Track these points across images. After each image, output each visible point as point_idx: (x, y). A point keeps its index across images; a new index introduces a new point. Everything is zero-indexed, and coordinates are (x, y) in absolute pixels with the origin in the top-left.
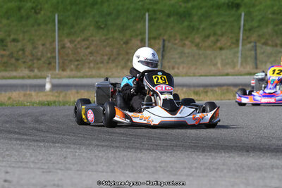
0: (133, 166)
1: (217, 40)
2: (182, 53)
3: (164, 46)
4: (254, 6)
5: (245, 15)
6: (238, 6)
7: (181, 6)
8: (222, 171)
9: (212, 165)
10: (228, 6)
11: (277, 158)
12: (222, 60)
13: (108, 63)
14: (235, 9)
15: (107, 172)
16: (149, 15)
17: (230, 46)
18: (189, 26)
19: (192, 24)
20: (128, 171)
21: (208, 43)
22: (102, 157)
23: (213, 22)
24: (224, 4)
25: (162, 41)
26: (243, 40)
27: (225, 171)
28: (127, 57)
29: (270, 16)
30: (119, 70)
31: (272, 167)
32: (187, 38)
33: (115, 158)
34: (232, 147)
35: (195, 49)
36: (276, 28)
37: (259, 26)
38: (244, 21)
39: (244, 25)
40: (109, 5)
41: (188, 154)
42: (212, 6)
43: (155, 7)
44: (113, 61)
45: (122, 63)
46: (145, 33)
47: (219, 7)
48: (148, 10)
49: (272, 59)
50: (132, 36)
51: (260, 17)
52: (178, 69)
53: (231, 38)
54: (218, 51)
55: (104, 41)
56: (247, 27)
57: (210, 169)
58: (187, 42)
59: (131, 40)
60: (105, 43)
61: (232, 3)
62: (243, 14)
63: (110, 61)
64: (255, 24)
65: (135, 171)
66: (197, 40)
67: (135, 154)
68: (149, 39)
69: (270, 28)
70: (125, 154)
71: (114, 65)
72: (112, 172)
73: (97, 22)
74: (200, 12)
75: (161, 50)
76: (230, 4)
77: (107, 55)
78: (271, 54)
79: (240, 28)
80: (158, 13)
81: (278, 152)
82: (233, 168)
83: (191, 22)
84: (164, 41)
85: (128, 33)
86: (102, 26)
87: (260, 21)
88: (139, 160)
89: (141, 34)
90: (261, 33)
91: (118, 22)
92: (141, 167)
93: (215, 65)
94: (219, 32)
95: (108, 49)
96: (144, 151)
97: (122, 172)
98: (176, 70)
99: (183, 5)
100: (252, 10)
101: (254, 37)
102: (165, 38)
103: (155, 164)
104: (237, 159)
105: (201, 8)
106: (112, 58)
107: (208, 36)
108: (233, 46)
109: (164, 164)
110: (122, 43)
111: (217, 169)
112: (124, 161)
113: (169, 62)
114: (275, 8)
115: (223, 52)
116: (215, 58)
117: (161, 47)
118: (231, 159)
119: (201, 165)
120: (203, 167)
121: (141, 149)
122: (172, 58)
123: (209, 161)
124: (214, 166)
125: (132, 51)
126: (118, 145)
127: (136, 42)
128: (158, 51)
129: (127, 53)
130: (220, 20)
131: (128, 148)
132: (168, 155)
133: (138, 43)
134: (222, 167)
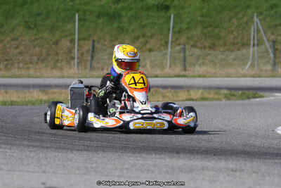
0: (64, 167)
1: (147, 42)
3: (93, 47)
4: (183, 8)
5: (174, 17)
6: (167, 8)
7: (111, 7)
8: (153, 172)
9: (144, 166)
10: (158, 8)
11: (208, 159)
12: (151, 61)
13: (37, 63)
14: (164, 11)
15: (39, 173)
16: (79, 16)
17: (159, 48)
18: (119, 27)
19: (121, 25)
20: (60, 172)
21: (138, 44)
22: (33, 158)
23: (143, 23)
24: (154, 5)
25: (91, 43)
26: (172, 42)
27: (156, 172)
28: (56, 58)
29: (199, 18)
30: (48, 71)
31: (203, 169)
32: (116, 39)
33: (46, 158)
34: (162, 148)
36: (205, 31)
37: (188, 28)
38: (173, 22)
39: (173, 28)
40: (39, 5)
41: (119, 156)
42: (142, 8)
43: (85, 8)
44: (42, 61)
45: (52, 62)
46: (75, 33)
47: (148, 8)
48: (78, 11)
49: (201, 61)
50: (61, 37)
51: (189, 20)
52: (107, 70)
53: (161, 40)
54: (147, 52)
55: (34, 41)
56: (176, 30)
57: (141, 171)
58: (116, 43)
59: (60, 40)
60: (35, 43)
61: (162, 5)
62: (172, 16)
63: (40, 61)
64: (184, 26)
65: (66, 171)
66: (127, 42)
67: (65, 155)
68: (79, 39)
69: (199, 29)
70: (56, 154)
71: (44, 65)
72: (44, 172)
73: (26, 22)
74: (129, 14)
75: (91, 51)
76: (160, 6)
77: (36, 55)
78: (200, 56)
79: (169, 30)
80: (88, 13)
81: (207, 154)
82: (164, 169)
83: (121, 23)
84: (94, 41)
85: (58, 33)
86: (32, 26)
87: (189, 23)
88: (70, 161)
89: (70, 34)
90: (189, 35)
91: (47, 22)
92: (72, 168)
93: (144, 66)
94: (149, 34)
95: (37, 49)
96: (75, 152)
97: (53, 173)
98: (105, 71)
99: (113, 6)
100: (181, 12)
101: (183, 39)
102: (95, 38)
103: (86, 165)
104: (168, 161)
105: (131, 9)
106: (42, 58)
107: (138, 38)
108: (162, 48)
109: (94, 165)
110: (51, 43)
111: (149, 170)
112: (55, 161)
113: (98, 63)
114: (204, 11)
115: (153, 54)
116: (144, 59)
117: (91, 47)
118: (162, 160)
119: (132, 166)
120: (134, 169)
121: (71, 150)
122: (101, 59)
123: (140, 162)
124: (145, 167)
125: (62, 52)
126: (48, 145)
127: (65, 43)
128: (88, 51)
129: (57, 54)
130: (150, 21)
131: (59, 148)
132: (99, 156)
133: (68, 43)
134: (153, 168)
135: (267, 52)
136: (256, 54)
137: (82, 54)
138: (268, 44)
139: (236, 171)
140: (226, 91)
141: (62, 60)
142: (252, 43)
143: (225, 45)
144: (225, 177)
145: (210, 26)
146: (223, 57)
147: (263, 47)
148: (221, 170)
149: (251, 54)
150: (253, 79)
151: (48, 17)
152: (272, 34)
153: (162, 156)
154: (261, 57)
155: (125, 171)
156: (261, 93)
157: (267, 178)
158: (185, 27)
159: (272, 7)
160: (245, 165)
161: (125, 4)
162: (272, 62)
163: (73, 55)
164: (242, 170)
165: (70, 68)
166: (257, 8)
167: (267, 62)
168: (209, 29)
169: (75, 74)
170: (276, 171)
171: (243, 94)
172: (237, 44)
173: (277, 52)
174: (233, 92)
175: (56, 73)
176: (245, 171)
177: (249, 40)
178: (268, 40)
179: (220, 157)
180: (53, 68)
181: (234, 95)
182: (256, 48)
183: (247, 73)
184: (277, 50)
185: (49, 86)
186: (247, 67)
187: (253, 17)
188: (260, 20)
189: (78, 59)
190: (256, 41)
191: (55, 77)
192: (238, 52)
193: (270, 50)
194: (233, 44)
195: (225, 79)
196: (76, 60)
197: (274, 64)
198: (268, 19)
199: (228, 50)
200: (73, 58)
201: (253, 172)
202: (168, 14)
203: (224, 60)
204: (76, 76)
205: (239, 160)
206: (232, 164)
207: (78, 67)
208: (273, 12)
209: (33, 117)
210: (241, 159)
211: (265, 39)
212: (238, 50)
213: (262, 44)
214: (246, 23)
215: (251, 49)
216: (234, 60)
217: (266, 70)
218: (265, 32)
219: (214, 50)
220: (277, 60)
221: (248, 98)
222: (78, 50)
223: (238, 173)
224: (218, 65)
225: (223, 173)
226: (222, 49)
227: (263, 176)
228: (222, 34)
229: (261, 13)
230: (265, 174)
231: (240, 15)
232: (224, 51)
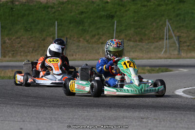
0: (37, 118)
1: (100, 38)
2: (78, 46)
4: (122, 17)
6: (112, 17)
7: (77, 17)
8: (92, 120)
9: (87, 116)
10: (107, 17)
12: (103, 50)
13: (32, 52)
14: (111, 19)
16: (57, 23)
18: (82, 29)
19: (84, 28)
21: (94, 39)
22: (19, 112)
23: (98, 27)
24: (104, 15)
25: (65, 39)
27: (94, 120)
28: (44, 49)
29: (132, 23)
31: (124, 117)
32: (81, 37)
33: (27, 112)
34: (101, 105)
35: (86, 43)
36: (136, 31)
37: (125, 29)
39: (116, 29)
40: (33, 16)
42: (97, 17)
43: (62, 18)
44: (36, 51)
45: (41, 52)
46: (55, 33)
47: (101, 17)
48: (57, 20)
49: (134, 49)
50: (47, 36)
51: (126, 24)
52: (76, 56)
54: (100, 44)
55: (30, 39)
56: (118, 30)
57: (84, 119)
58: (81, 39)
59: (46, 38)
60: (31, 40)
61: (109, 15)
62: (116, 22)
63: (34, 51)
65: (38, 120)
66: (88, 38)
69: (133, 29)
70: (34, 110)
71: (36, 53)
72: (24, 121)
73: (25, 27)
74: (89, 21)
77: (31, 47)
78: (133, 46)
79: (114, 30)
80: (63, 21)
81: (129, 108)
82: (99, 118)
83: (84, 26)
84: (67, 38)
85: (45, 34)
86: (29, 29)
87: (126, 26)
88: (42, 114)
89: (52, 34)
90: (127, 33)
91: (38, 27)
93: (99, 53)
94: (101, 33)
95: (32, 44)
96: (46, 108)
97: (30, 121)
98: (74, 57)
99: (79, 16)
100: (121, 19)
101: (123, 36)
102: (68, 36)
103: (51, 116)
104: (103, 113)
105: (90, 18)
106: (35, 49)
107: (94, 36)
109: (56, 116)
110: (41, 40)
111: (89, 119)
112: (32, 114)
113: (70, 51)
114: (135, 18)
116: (99, 49)
118: (99, 112)
119: (80, 117)
120: (80, 118)
121: (44, 107)
122: (72, 49)
123: (85, 114)
126: (30, 104)
127: (49, 40)
131: (37, 106)
132: (61, 110)
134: (93, 118)
136: (168, 44)
138: (175, 38)
140: (149, 68)
142: (165, 38)
143: (149, 39)
144: (136, 123)
145: (139, 28)
146: (148, 47)
147: (172, 40)
148: (134, 118)
149: (165, 44)
152: (178, 32)
153: (100, 110)
154: (171, 47)
155: (75, 120)
156: (170, 69)
157: (162, 123)
158: (124, 28)
159: (177, 15)
160: (151, 114)
162: (177, 49)
164: (148, 118)
166: (168, 16)
167: (175, 49)
168: (139, 30)
170: (169, 118)
171: (159, 69)
172: (156, 38)
173: (181, 43)
174: (153, 68)
176: (150, 119)
177: (163, 36)
178: (175, 36)
181: (154, 70)
182: (168, 40)
183: (162, 56)
184: (181, 41)
186: (162, 53)
187: (165, 22)
188: (170, 24)
190: (168, 37)
193: (176, 42)
194: (154, 38)
195: (149, 60)
197: (179, 51)
198: (175, 23)
199: (150, 42)
201: (155, 119)
202: (113, 20)
205: (147, 112)
206: (142, 114)
208: (178, 19)
210: (149, 111)
211: (173, 35)
212: (157, 42)
213: (171, 38)
214: (162, 25)
215: (165, 41)
216: (155, 48)
217: (174, 55)
218: (173, 31)
219: (142, 42)
220: (181, 48)
221: (162, 72)
223: (145, 120)
224: (144, 52)
225: (136, 120)
226: (147, 42)
228: (147, 33)
229: (170, 19)
230: (162, 120)
231: (158, 21)
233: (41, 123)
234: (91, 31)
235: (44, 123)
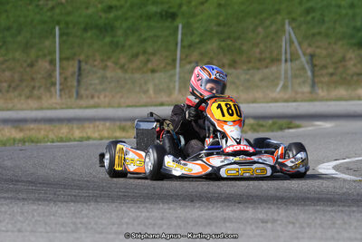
0: (46, 224)
1: (148, 61)
2: (103, 78)
3: (80, 69)
4: (194, 15)
5: (183, 28)
6: (173, 16)
7: (101, 17)
9: (148, 219)
10: (161, 16)
11: (230, 208)
12: (155, 85)
13: (8, 91)
14: (169, 20)
15: (13, 231)
16: (60, 29)
17: (165, 67)
18: (112, 42)
19: (116, 40)
20: (40, 230)
21: (137, 63)
22: (6, 212)
23: (143, 37)
24: (156, 13)
25: (76, 64)
26: (181, 60)
27: (165, 227)
28: (32, 84)
29: (215, 28)
30: (22, 101)
31: (225, 220)
32: (109, 58)
33: (22, 213)
34: (172, 196)
35: (119, 73)
36: (223, 44)
37: (200, 42)
38: (182, 34)
39: (182, 41)
40: (8, 17)
41: (116, 207)
42: (141, 16)
43: (68, 19)
44: (15, 89)
45: (27, 91)
46: (55, 52)
47: (149, 17)
48: (58, 23)
50: (38, 57)
51: (201, 30)
52: (99, 97)
53: (166, 57)
54: (150, 74)
55: (3, 64)
56: (186, 43)
57: (145, 225)
58: (109, 64)
59: (37, 61)
60: (4, 66)
61: (166, 12)
62: (180, 26)
63: (11, 89)
65: (48, 229)
66: (122, 61)
67: (48, 208)
68: (61, 59)
69: (215, 44)
70: (35, 208)
71: (16, 93)
72: (19, 231)
74: (125, 25)
75: (77, 74)
76: (164, 13)
77: (5, 81)
79: (177, 44)
80: (71, 26)
81: (229, 201)
82: (175, 223)
83: (114, 36)
84: (80, 62)
85: (33, 53)
87: (202, 35)
88: (54, 215)
89: (49, 53)
90: (203, 50)
91: (19, 38)
92: (56, 224)
93: (146, 92)
94: (150, 50)
95: (7, 73)
96: (59, 204)
97: (32, 231)
98: (96, 100)
99: (103, 15)
100: (192, 21)
101: (195, 55)
102: (82, 57)
103: (74, 220)
104: (179, 211)
105: (126, 19)
106: (13, 85)
107: (136, 56)
108: (169, 67)
109: (85, 220)
110: (25, 65)
111: (154, 224)
112: (33, 216)
113: (86, 90)
114: (221, 18)
115: (157, 75)
116: (146, 83)
117: (76, 70)
118: (171, 211)
119: (134, 220)
120: (136, 223)
121: (55, 201)
122: (91, 84)
123: (143, 214)
124: (151, 221)
125: (39, 76)
126: (25, 196)
127: (44, 65)
128: (72, 75)
129: (33, 79)
130: (151, 33)
131: (39, 200)
132: (91, 208)
133: (46, 65)
134: (160, 222)
135: (303, 68)
136: (289, 72)
137: (66, 79)
138: (304, 59)
139: (267, 222)
140: (252, 121)
141: (40, 87)
142: (283, 58)
143: (249, 62)
144: (252, 230)
145: (229, 38)
146: (247, 77)
147: (297, 62)
148: (248, 222)
149: (283, 72)
150: (285, 104)
151: (19, 32)
152: (310, 45)
153: (171, 205)
154: (295, 76)
155: (125, 226)
156: (297, 122)
157: (307, 230)
158: (197, 39)
159: (308, 11)
160: (279, 214)
161: (120, 13)
162: (310, 81)
163: (53, 80)
164: (274, 221)
165: (51, 96)
166: (289, 13)
167: (304, 82)
168: (228, 42)
169: (56, 103)
170: (318, 221)
171: (274, 124)
172: (264, 59)
173: (316, 69)
174: (261, 122)
175: (33, 103)
176: (279, 222)
177: (280, 54)
178: (304, 54)
179: (246, 204)
180: (28, 97)
181: (262, 126)
182: (289, 64)
183: (278, 96)
184: (315, 66)
185: (25, 121)
186: (278, 89)
187: (283, 25)
188: (293, 29)
189: (61, 84)
190: (288, 56)
191: (31, 109)
192: (266, 71)
193: (307, 67)
194: (260, 60)
195: (252, 105)
196: (58, 87)
197: (313, 85)
198: (304, 27)
199: (253, 68)
200: (54, 84)
201: (289, 222)
202: (175, 23)
203: (248, 80)
204: (58, 107)
205: (270, 208)
206: (261, 213)
207: (61, 96)
208: (309, 18)
209: (4, 160)
210: (273, 207)
211: (300, 52)
212: (267, 67)
213: (296, 59)
214: (276, 32)
215: (283, 65)
216: (262, 80)
217: (303, 93)
218: (300, 44)
219: (235, 68)
220: (316, 80)
221: (281, 128)
222: (60, 74)
223: (269, 225)
224: (241, 88)
225: (251, 225)
226: (245, 68)
227: (302, 227)
228: (245, 48)
229: (293, 20)
230: (305, 225)
231: (268, 23)
232: (249, 70)
233: (57, 234)
234: (131, 46)
235: (65, 235)
